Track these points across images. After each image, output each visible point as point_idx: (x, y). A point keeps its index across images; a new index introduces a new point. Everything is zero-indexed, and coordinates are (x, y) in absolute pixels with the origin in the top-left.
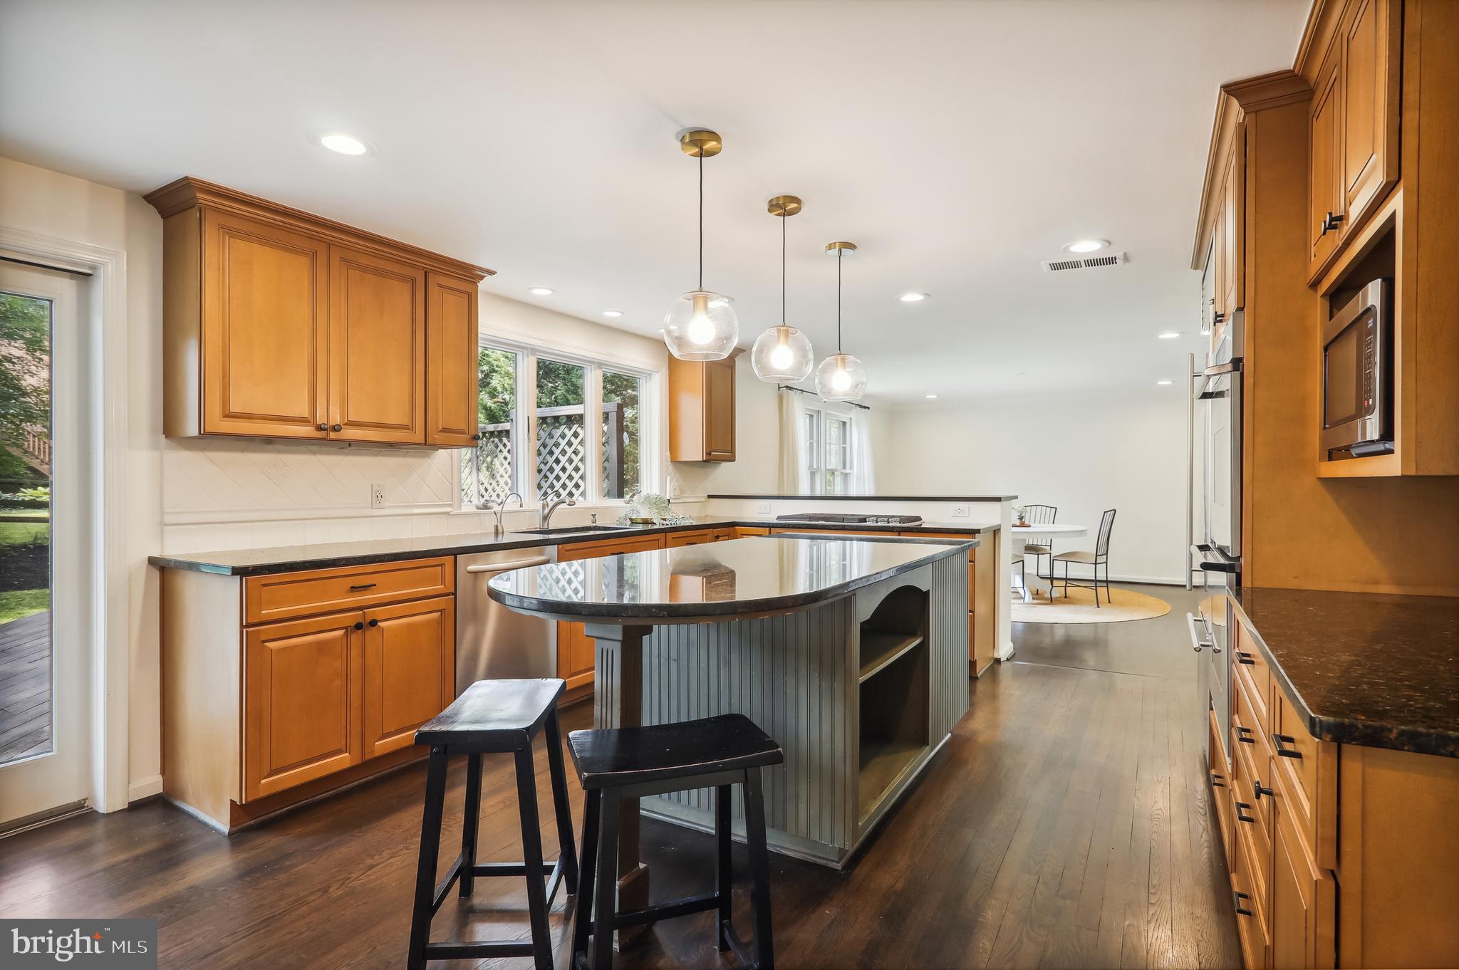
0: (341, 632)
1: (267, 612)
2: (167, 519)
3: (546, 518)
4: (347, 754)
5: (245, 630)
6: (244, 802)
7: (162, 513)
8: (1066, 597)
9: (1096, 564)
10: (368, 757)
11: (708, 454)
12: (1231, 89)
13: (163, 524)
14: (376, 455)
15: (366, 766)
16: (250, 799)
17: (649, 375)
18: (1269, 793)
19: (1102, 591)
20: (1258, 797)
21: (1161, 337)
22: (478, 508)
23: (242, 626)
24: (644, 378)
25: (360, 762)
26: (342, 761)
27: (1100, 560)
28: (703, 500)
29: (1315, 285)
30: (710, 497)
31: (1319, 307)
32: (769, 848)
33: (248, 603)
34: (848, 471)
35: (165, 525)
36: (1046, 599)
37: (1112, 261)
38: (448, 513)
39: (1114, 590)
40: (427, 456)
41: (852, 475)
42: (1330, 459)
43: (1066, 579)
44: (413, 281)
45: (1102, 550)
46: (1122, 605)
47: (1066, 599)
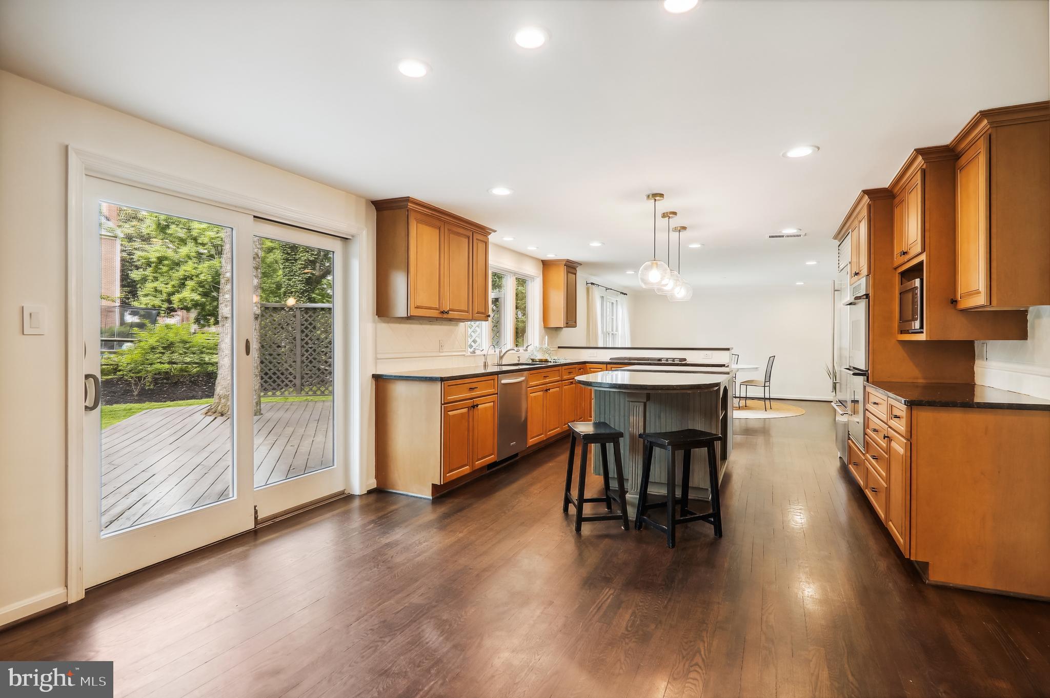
0: (466, 410)
1: (451, 398)
2: (379, 356)
3: (501, 358)
4: (468, 467)
5: (443, 406)
6: (442, 483)
7: (376, 353)
8: (746, 406)
9: (765, 386)
10: (474, 469)
11: (567, 323)
12: (866, 192)
13: (377, 359)
14: (441, 325)
15: (474, 472)
16: (445, 482)
17: (533, 278)
18: (888, 437)
19: (767, 402)
20: (884, 439)
21: (807, 263)
22: (471, 353)
23: (442, 404)
24: (530, 280)
25: (472, 471)
26: (466, 469)
27: (767, 384)
28: (556, 349)
29: (896, 269)
30: (559, 347)
31: (897, 279)
32: (676, 496)
33: (444, 394)
34: (615, 332)
35: (378, 359)
36: (737, 407)
37: (799, 236)
38: (464, 355)
39: (773, 402)
40: (457, 325)
41: (617, 335)
42: (901, 334)
43: (746, 398)
44: (469, 238)
45: (767, 380)
46: (778, 410)
47: (746, 407)
